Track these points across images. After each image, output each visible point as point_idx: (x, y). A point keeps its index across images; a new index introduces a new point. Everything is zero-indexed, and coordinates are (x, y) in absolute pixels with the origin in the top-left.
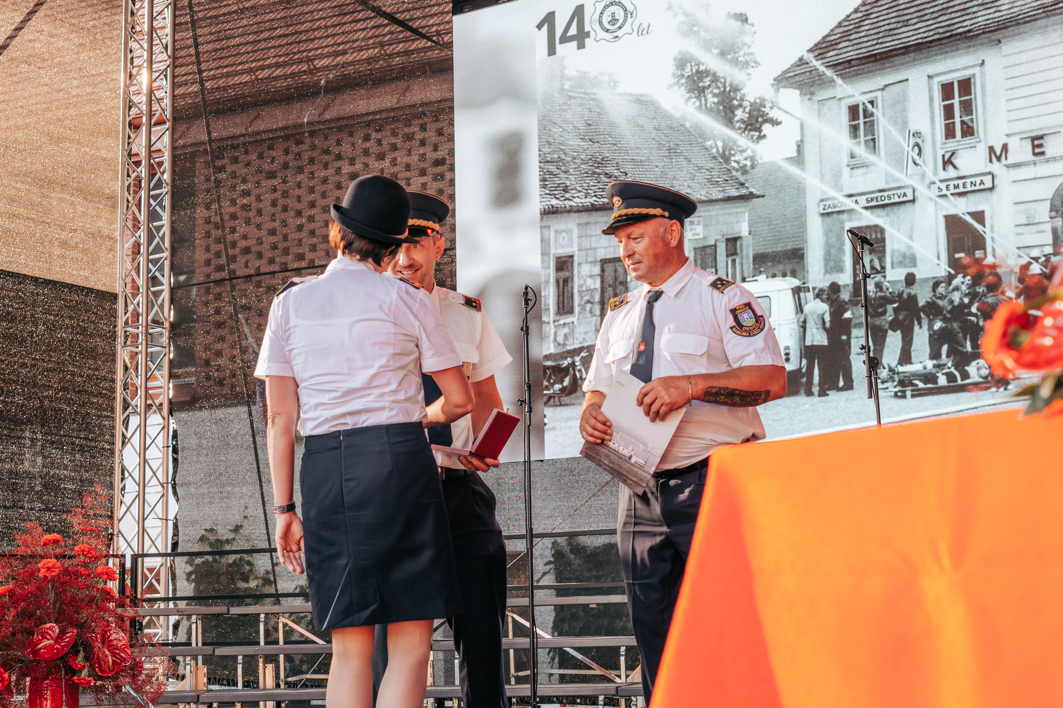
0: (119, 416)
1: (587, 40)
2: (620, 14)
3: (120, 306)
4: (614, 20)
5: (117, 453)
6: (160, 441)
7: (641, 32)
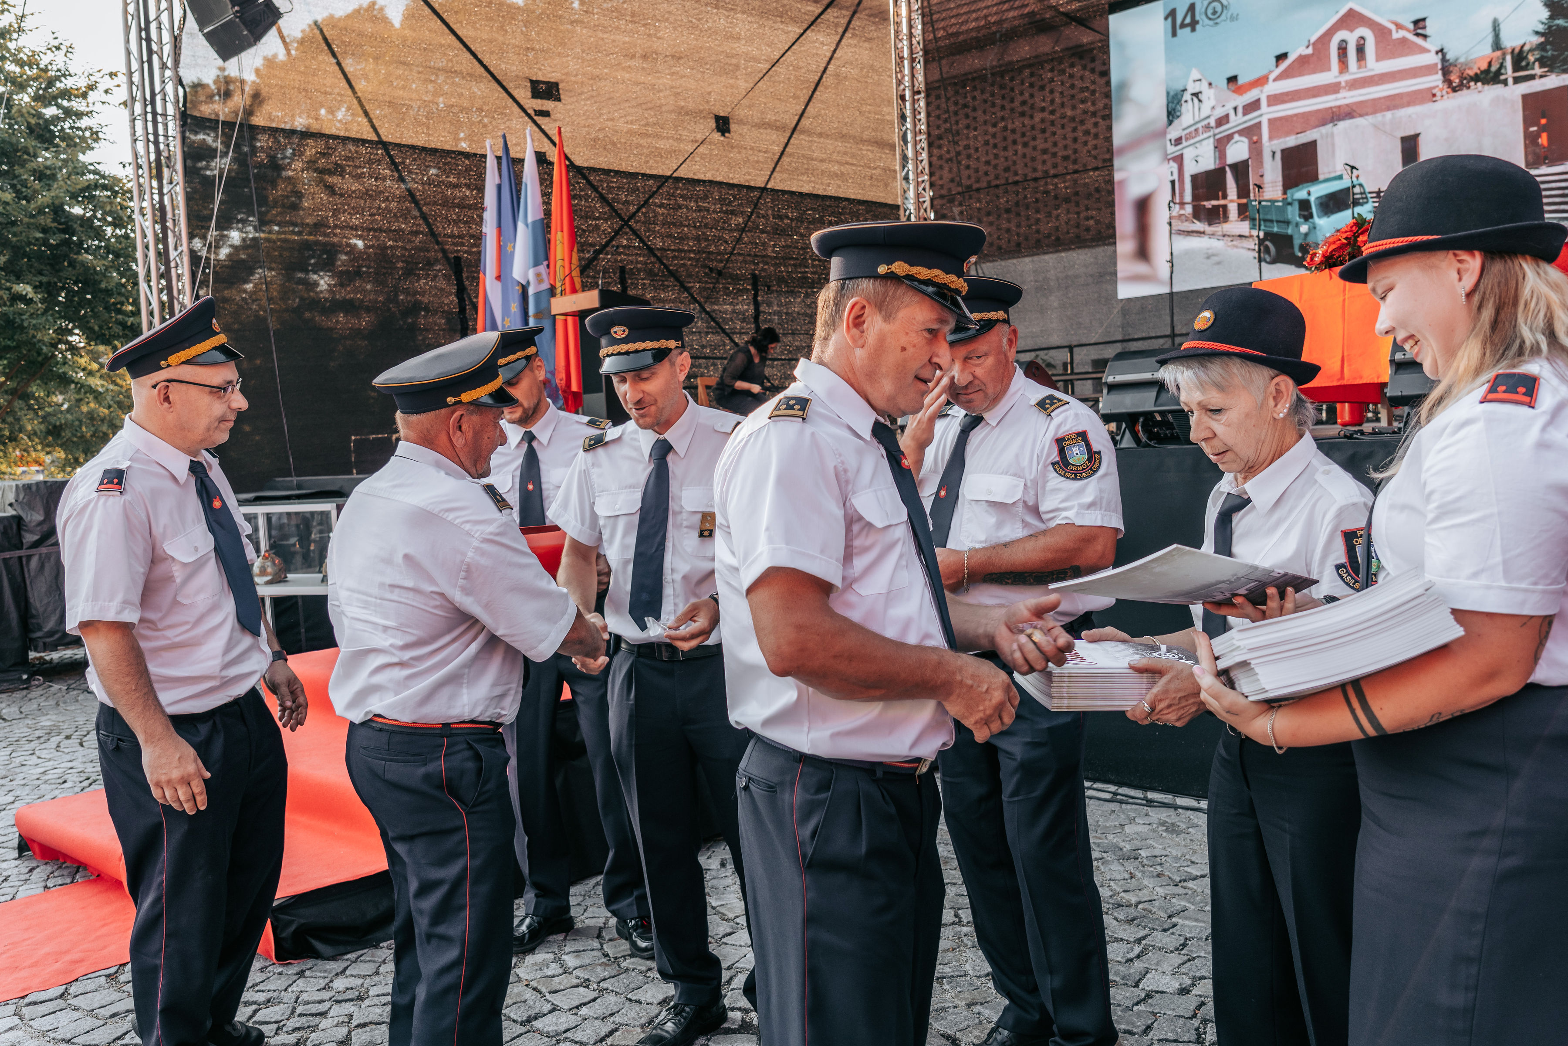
1: (1198, 27)
2: (1219, 9)
3: (902, 212)
4: (1215, 13)
7: (1234, 18)
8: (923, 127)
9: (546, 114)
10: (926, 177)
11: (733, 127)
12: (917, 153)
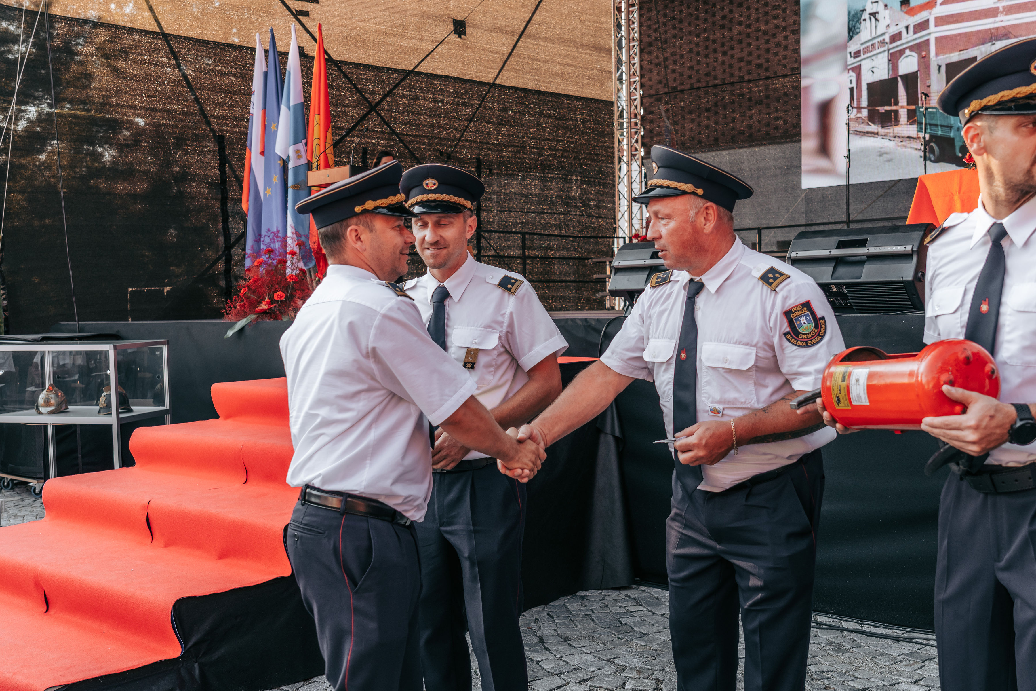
0: (617, 167)
3: (615, 108)
5: (616, 185)
6: (638, 180)
8: (636, 35)
9: (306, 14)
10: (637, 79)
11: (469, 30)
12: (630, 57)
